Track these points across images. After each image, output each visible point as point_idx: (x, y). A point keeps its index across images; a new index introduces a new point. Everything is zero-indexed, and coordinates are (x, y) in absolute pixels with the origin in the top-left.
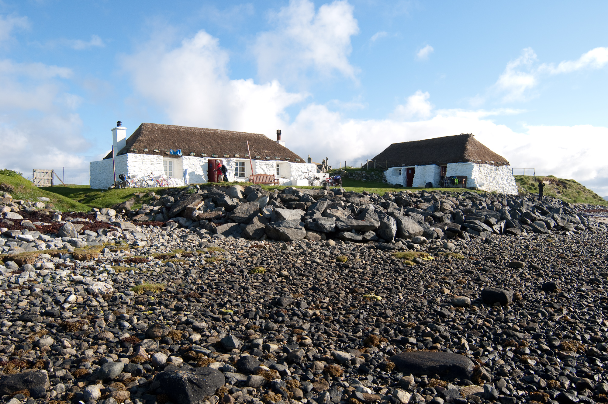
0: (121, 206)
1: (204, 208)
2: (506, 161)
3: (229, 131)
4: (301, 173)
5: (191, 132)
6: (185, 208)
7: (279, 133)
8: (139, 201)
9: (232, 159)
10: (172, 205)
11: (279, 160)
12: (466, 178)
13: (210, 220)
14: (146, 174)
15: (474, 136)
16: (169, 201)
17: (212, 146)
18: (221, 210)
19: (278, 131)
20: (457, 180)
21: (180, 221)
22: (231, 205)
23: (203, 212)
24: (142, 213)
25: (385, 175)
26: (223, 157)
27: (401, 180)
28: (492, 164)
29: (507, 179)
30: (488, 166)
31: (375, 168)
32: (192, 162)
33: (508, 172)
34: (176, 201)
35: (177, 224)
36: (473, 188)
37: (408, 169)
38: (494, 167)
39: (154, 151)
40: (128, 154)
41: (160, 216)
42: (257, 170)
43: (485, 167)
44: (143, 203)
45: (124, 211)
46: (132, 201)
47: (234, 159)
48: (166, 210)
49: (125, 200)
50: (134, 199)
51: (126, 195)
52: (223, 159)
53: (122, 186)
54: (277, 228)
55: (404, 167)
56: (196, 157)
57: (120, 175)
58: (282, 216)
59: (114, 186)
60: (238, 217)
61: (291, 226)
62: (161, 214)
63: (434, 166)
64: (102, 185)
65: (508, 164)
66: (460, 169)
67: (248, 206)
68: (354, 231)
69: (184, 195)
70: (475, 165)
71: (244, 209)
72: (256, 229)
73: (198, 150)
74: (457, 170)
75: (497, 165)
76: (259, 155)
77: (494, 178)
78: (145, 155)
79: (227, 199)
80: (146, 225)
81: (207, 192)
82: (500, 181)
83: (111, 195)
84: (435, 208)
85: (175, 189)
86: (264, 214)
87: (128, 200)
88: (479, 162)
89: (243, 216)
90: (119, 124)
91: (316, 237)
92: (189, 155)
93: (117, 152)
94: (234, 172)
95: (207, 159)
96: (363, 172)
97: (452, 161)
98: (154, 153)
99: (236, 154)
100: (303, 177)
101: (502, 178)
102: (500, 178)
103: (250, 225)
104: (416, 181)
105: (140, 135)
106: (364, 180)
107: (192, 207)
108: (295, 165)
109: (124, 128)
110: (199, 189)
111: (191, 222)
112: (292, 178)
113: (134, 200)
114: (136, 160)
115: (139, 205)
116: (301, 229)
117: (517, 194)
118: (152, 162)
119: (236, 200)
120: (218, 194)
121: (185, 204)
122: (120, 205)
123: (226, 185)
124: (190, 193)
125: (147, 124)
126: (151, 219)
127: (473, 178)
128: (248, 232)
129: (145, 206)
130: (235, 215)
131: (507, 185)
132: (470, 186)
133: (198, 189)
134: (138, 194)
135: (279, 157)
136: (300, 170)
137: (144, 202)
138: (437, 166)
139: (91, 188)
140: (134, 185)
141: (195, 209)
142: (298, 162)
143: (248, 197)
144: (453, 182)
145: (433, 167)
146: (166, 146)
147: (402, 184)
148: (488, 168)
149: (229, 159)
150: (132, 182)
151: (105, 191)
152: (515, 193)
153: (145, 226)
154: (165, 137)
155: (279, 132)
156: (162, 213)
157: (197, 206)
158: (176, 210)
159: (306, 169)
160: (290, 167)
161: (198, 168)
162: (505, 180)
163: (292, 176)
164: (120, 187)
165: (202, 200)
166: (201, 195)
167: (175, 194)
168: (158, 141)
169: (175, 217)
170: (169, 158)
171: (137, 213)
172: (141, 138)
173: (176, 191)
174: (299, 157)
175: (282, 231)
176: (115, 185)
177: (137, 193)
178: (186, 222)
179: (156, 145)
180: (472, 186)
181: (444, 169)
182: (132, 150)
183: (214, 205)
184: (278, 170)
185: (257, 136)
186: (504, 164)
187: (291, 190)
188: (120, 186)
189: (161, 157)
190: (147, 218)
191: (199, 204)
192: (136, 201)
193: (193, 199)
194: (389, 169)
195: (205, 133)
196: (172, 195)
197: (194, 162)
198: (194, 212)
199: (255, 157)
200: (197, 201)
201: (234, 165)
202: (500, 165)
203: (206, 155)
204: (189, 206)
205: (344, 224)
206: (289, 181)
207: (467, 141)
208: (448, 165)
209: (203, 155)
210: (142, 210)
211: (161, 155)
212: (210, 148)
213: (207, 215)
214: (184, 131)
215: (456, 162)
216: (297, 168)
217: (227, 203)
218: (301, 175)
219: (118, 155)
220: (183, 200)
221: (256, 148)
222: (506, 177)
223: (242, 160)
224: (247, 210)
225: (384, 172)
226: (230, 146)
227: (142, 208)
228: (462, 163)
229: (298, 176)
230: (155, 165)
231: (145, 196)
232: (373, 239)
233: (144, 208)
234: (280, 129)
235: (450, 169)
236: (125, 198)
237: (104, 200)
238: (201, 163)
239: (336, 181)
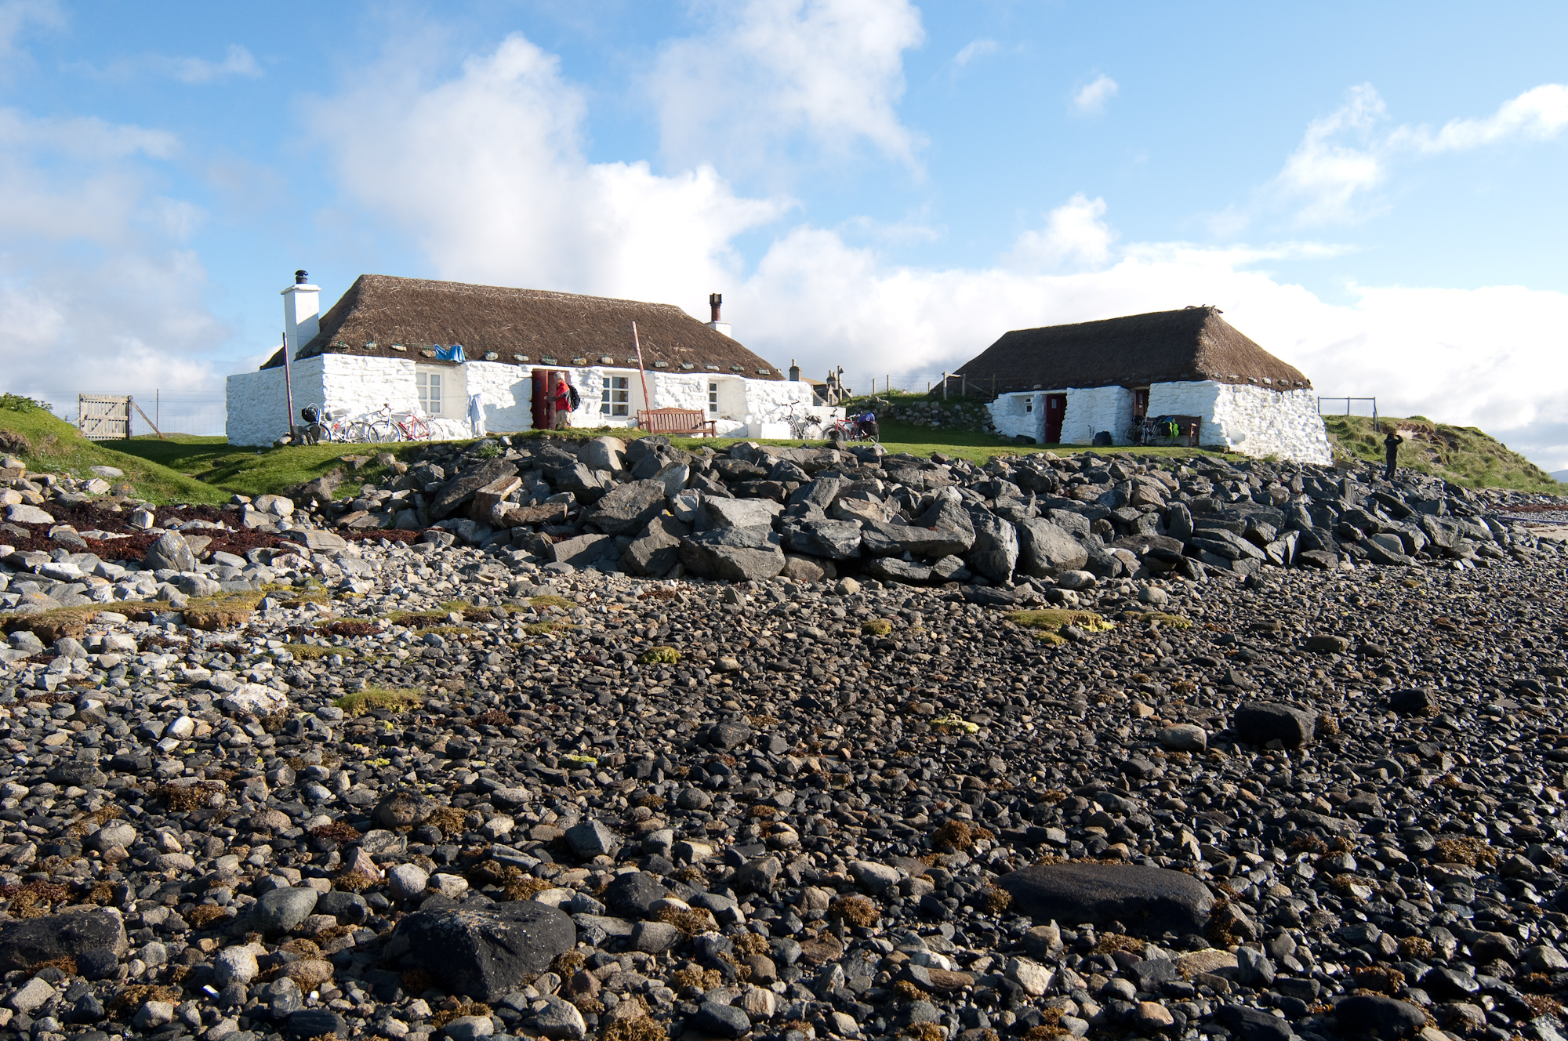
0: (307, 491)
1: (523, 495)
2: (1302, 379)
3: (586, 297)
4: (771, 407)
5: (488, 299)
6: (473, 496)
7: (715, 302)
8: (354, 476)
9: (594, 368)
10: (439, 487)
11: (715, 371)
12: (1198, 420)
13: (537, 526)
14: (371, 407)
15: (1220, 312)
16: (430, 476)
17: (541, 336)
18: (565, 500)
19: (712, 297)
20: (1176, 426)
21: (461, 530)
22: (593, 488)
23: (518, 505)
24: (362, 508)
25: (990, 411)
26: (572, 364)
27: (1031, 424)
28: (1265, 386)
29: (1305, 424)
30: (1257, 390)
31: (963, 393)
32: (490, 376)
33: (1306, 407)
34: (449, 476)
35: (453, 537)
36: (1218, 448)
37: (1049, 398)
38: (1270, 394)
39: (391, 348)
40: (325, 355)
41: (408, 516)
42: (659, 398)
43: (1248, 393)
44: (364, 483)
45: (315, 503)
46: (336, 478)
47: (600, 370)
48: (424, 499)
49: (317, 475)
50: (342, 471)
51: (319, 462)
52: (571, 370)
53: (309, 439)
54: (710, 547)
55: (1039, 393)
56: (500, 365)
57: (303, 411)
58: (724, 517)
59: (289, 439)
60: (611, 518)
61: (747, 542)
62: (410, 511)
63: (1116, 389)
64: (258, 435)
65: (1306, 385)
66: (1182, 397)
67: (637, 491)
68: (907, 555)
69: (469, 462)
70: (1222, 387)
71: (624, 498)
72: (657, 551)
73: (506, 344)
74: (1175, 402)
75: (1279, 388)
76: (664, 360)
77: (1271, 423)
78: (369, 359)
79: (582, 472)
80: (372, 538)
81: (528, 454)
82: (1287, 429)
83: (281, 462)
84: (1117, 500)
85: (446, 446)
86: (676, 511)
87: (325, 475)
88: (1231, 381)
89: (623, 516)
90: (300, 276)
91: (811, 570)
92: (483, 358)
93: (296, 350)
94: (600, 404)
95: (531, 368)
96: (932, 404)
97: (1162, 377)
98: (391, 353)
99: (605, 355)
100: (777, 416)
101: (1291, 423)
102: (1286, 422)
103: (642, 540)
104: (1071, 429)
105: (356, 307)
106: (936, 424)
107: (492, 492)
108: (755, 385)
109: (315, 287)
110: (509, 446)
111: (489, 530)
112: (749, 420)
113: (340, 475)
114: (345, 371)
115: (355, 487)
116: (772, 550)
117: (1329, 464)
118: (387, 377)
119: (603, 476)
120: (558, 458)
121: (473, 486)
122: (304, 487)
123: (578, 438)
124: (486, 457)
125: (373, 278)
126: (385, 524)
127: (1216, 420)
128: (635, 559)
129: (368, 489)
130: (603, 514)
131: (1305, 439)
132: (1208, 443)
133: (505, 447)
134: (352, 458)
135: (715, 364)
136: (770, 399)
137: (368, 480)
138: (1124, 391)
139: (230, 442)
140: (339, 435)
141: (499, 497)
142: (765, 377)
143: (635, 468)
144: (1165, 432)
145: (1113, 391)
146: (422, 336)
147: (1034, 436)
148: (1254, 396)
149: (587, 369)
150: (337, 427)
151: (265, 450)
152: (1324, 461)
153: (369, 541)
154: (421, 312)
155: (716, 300)
156: (414, 507)
157: (503, 489)
158: (449, 500)
159: (787, 395)
160: (744, 389)
161: (506, 393)
162: (1300, 427)
163: (750, 414)
164: (305, 442)
165: (517, 475)
166: (514, 462)
167: (446, 460)
168: (403, 322)
169: (448, 517)
170: (432, 367)
171: (349, 509)
172: (357, 314)
173: (450, 452)
174: (767, 366)
175: (722, 555)
176: (293, 436)
177: (347, 455)
178: (475, 531)
179: (397, 332)
180: (1214, 442)
181: (1142, 397)
182: (336, 344)
183: (547, 488)
184: (713, 397)
185: (658, 310)
186: (1296, 386)
187: (746, 451)
188: (305, 437)
189: (411, 363)
190: (374, 522)
191: (508, 486)
192: (345, 477)
193: (493, 472)
194: (1000, 396)
195: (525, 303)
196: (438, 463)
197: (497, 375)
198: (497, 506)
199: (654, 365)
200: (503, 477)
201: (599, 384)
202: (1288, 388)
203: (526, 358)
204: (483, 490)
205: (884, 539)
206: (742, 425)
207: (1203, 325)
208: (1154, 388)
209: (520, 358)
210: (361, 500)
211: (411, 358)
212: (538, 342)
213: (529, 514)
214: (469, 297)
215: (1174, 381)
216: (762, 393)
217: (580, 482)
218: (772, 412)
219: (299, 357)
220: (470, 474)
221: (656, 342)
222: (1302, 421)
223: (621, 371)
224: (634, 502)
225: (988, 405)
226: (590, 334)
227: (363, 494)
228: (1189, 383)
229: (764, 413)
230: (396, 384)
231: (369, 464)
232: (956, 576)
233: (368, 495)
234: (717, 293)
235: (1157, 397)
236: (317, 468)
237: (263, 474)
238: (514, 380)
239: (863, 428)
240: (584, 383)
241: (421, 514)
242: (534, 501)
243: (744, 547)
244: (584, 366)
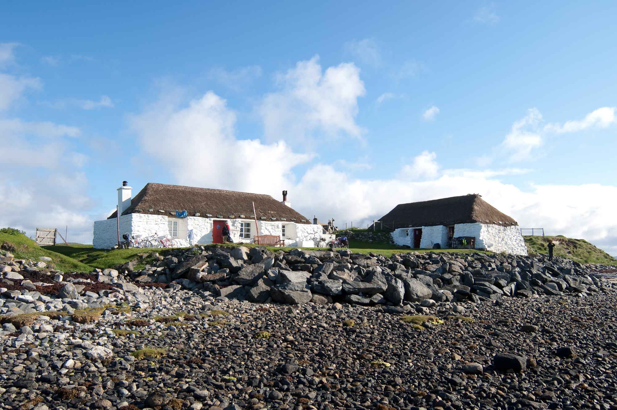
0: (124, 267)
1: (208, 269)
2: (514, 222)
3: (234, 192)
4: (306, 234)
5: (197, 192)
6: (189, 270)
7: (285, 194)
8: (142, 261)
9: (237, 219)
10: (176, 266)
11: (284, 221)
12: (474, 238)
13: (214, 282)
14: (150, 234)
15: (481, 196)
16: (172, 262)
17: (217, 207)
18: (225, 271)
19: (283, 192)
20: (465, 241)
21: (184, 283)
22: (236, 267)
23: (206, 273)
24: (145, 274)
25: (392, 236)
26: (229, 218)
27: (408, 241)
28: (500, 225)
29: (516, 239)
30: (497, 226)
31: (382, 228)
32: (197, 222)
33: (516, 233)
34: (180, 262)
35: (180, 286)
36: (482, 249)
37: (415, 230)
38: (502, 228)
39: (158, 211)
40: (133, 214)
41: (163, 277)
42: (262, 231)
43: (493, 227)
44: (146, 264)
45: (126, 272)
46: (135, 262)
47: (240, 220)
48: (170, 271)
49: (128, 261)
50: (137, 259)
51: (129, 256)
52: (228, 220)
53: (125, 247)
54: (282, 291)
55: (411, 228)
56: (201, 218)
57: (123, 235)
58: (288, 279)
59: (117, 246)
60: (243, 279)
61: (297, 289)
62: (164, 275)
63: (441, 226)
64: (105, 245)
65: (516, 224)
66: (467, 229)
67: (253, 268)
68: (361, 294)
69: (188, 256)
70: (483, 225)
71: (248, 271)
72: (261, 292)
73: (203, 210)
74: (464, 231)
75: (505, 225)
76: (265, 216)
77: (503, 239)
78: (150, 215)
79: (232, 260)
80: (148, 286)
81: (211, 253)
82: (509, 241)
83: (114, 255)
84: (443, 271)
85: (179, 250)
86: (269, 276)
87: (131, 261)
88: (486, 223)
89: (248, 278)
90: (125, 183)
91: (322, 300)
92: (194, 215)
93: (122, 212)
94: (239, 233)
95: (213, 219)
96: (370, 233)
97: (459, 221)
98: (158, 213)
99: (242, 214)
100: (309, 238)
101: (511, 239)
102: (509, 239)
103: (255, 288)
104: (424, 242)
105: (146, 195)
106: (371, 241)
107: (196, 268)
108: (300, 226)
109: (130, 187)
110: (204, 250)
111: (195, 283)
112: (298, 240)
113: (137, 261)
114: (140, 220)
115: (142, 266)
116: (307, 292)
117: (526, 255)
118: (156, 222)
119: (240, 262)
120: (223, 255)
121: (189, 266)
122: (122, 266)
123: (231, 247)
124: (194, 254)
125: (152, 184)
126: (154, 281)
127: (481, 238)
128: (252, 295)
129: (148, 267)
130: (240, 277)
131: (516, 245)
132: (478, 247)
133: (202, 250)
134: (142, 254)
135: (284, 218)
136: (306, 231)
137: (148, 263)
138: (445, 227)
139: (94, 247)
140: (137, 245)
141: (199, 270)
142: (304, 223)
143: (253, 259)
144: (461, 243)
145: (440, 227)
146: (171, 207)
147: (409, 245)
148: (496, 228)
149: (234, 220)
150: (136, 242)
151: (108, 251)
152: (525, 254)
153: (147, 287)
154: (171, 198)
155: (285, 193)
156: (165, 274)
157: (201, 267)
158: (180, 271)
159: (312, 230)
160: (296, 228)
161: (203, 229)
162: (514, 241)
163: (298, 237)
164: (124, 247)
165: (206, 261)
166: (205, 256)
167: (179, 255)
168: (163, 201)
169: (179, 278)
170: (174, 219)
171: (140, 274)
172: (146, 198)
173: (180, 252)
174: (305, 218)
175: (287, 294)
176: (119, 245)
177: (140, 253)
178: (189, 284)
179: (161, 205)
180: (480, 247)
181: (452, 229)
182: (137, 210)
183: (218, 267)
184: (283, 231)
185: (262, 197)
186: (512, 225)
187: (296, 252)
188: (124, 246)
189: (166, 217)
190: (150, 280)
191: (203, 266)
192: (139, 262)
193: (197, 260)
194: (396, 230)
195: (211, 194)
196: (176, 256)
197: (199, 222)
198: (198, 274)
199: (261, 218)
200: (201, 262)
201: (239, 225)
202: (508, 225)
203: (211, 215)
204: (193, 267)
205: (351, 287)
206: (295, 242)
207: (474, 201)
208: (456, 226)
209: (209, 215)
210: (145, 271)
211: (166, 215)
212: (216, 209)
213: (211, 277)
214: (189, 191)
215: (464, 223)
216: (302, 229)
217: (231, 264)
218: (307, 236)
219: (122, 215)
220: (187, 261)
221: (261, 209)
222: (515, 238)
223: (248, 221)
224: (252, 272)
225: (391, 233)
226: (236, 206)
227: (145, 269)
228: (470, 224)
229: (303, 237)
230: (160, 225)
231: (149, 257)
232: (380, 302)
233: (147, 269)
234: (285, 190)
235: (457, 230)
236: (128, 258)
237: (107, 260)
238: (206, 224)
239: (342, 242)
240: (233, 225)
241: (168, 277)
242: (213, 272)
243: (296, 290)
244: (233, 219)
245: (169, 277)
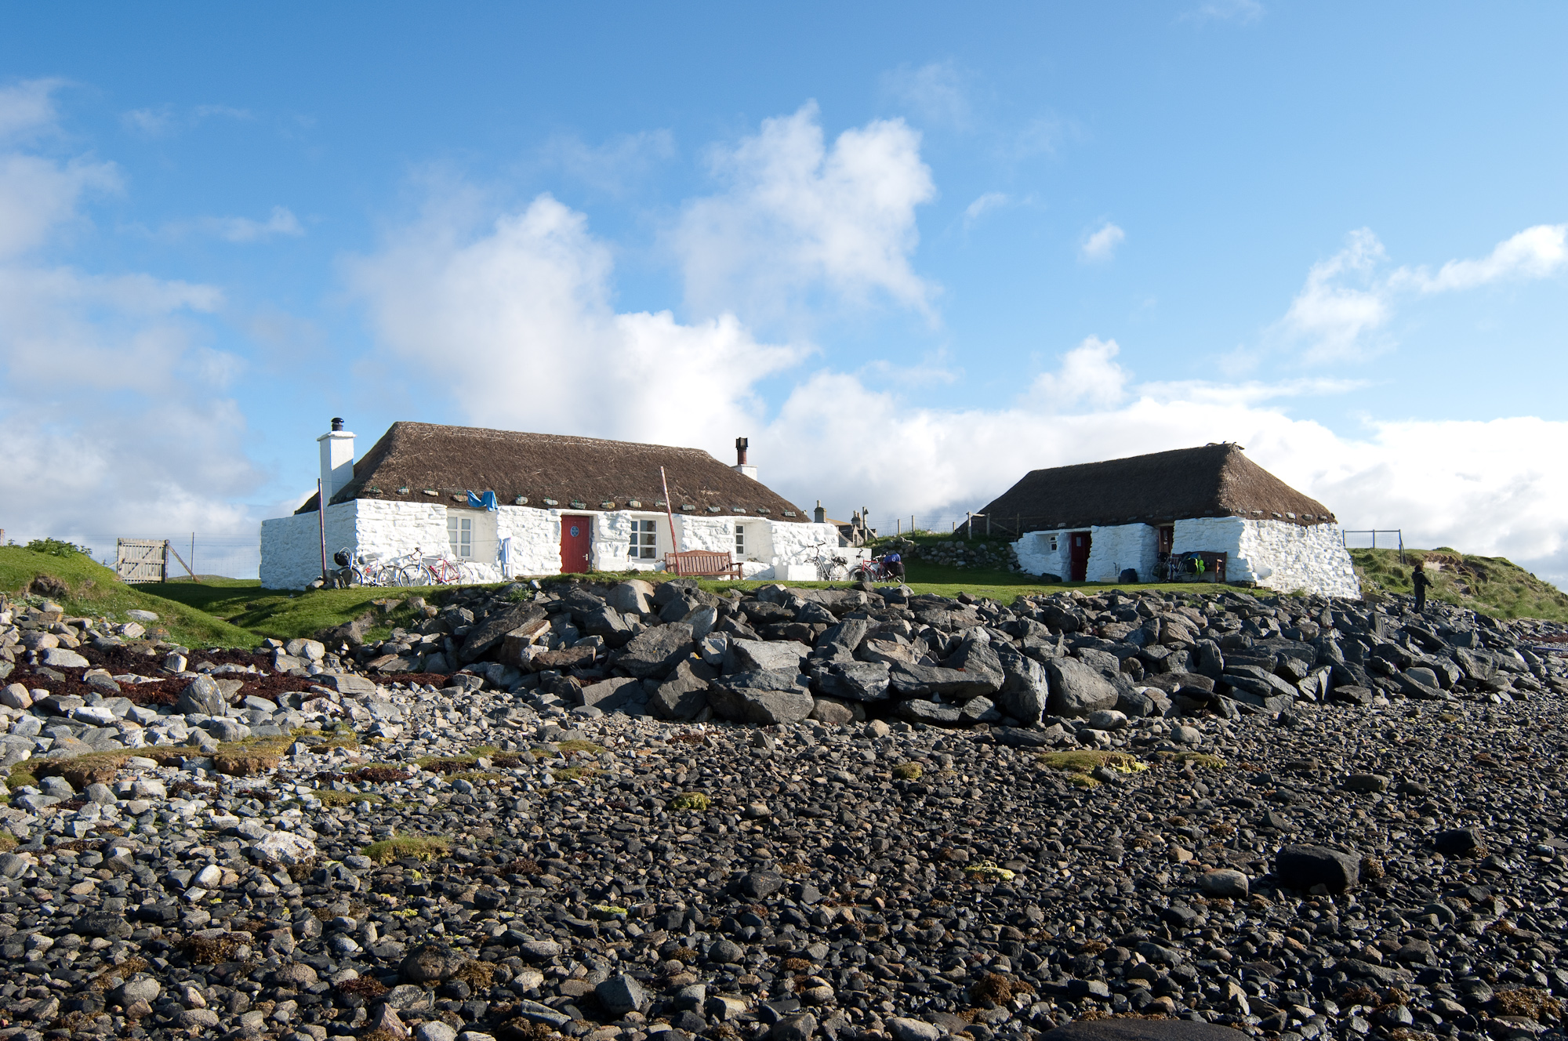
0: (338, 634)
1: (551, 638)
2: (1326, 513)
3: (614, 442)
4: (797, 548)
5: (518, 445)
6: (502, 639)
7: (741, 446)
8: (385, 620)
9: (622, 512)
10: (469, 631)
11: (741, 514)
12: (1224, 556)
13: (566, 670)
14: (402, 551)
15: (1241, 448)
16: (460, 620)
17: (571, 480)
18: (593, 643)
19: (739, 441)
20: (1202, 562)
21: (490, 673)
22: (621, 631)
23: (547, 649)
24: (392, 651)
25: (1015, 550)
26: (600, 508)
27: (1056, 563)
28: (1289, 521)
29: (1331, 558)
30: (1281, 525)
31: (988, 532)
32: (520, 520)
33: (1332, 541)
34: (479, 620)
35: (481, 681)
36: (1245, 584)
37: (1074, 536)
38: (1295, 529)
39: (423, 493)
40: (358, 500)
41: (437, 659)
42: (686, 541)
43: (1273, 528)
44: (394, 627)
45: (346, 647)
46: (366, 622)
47: (628, 514)
48: (453, 643)
49: (348, 619)
50: (373, 614)
51: (350, 606)
52: (600, 514)
53: (340, 583)
54: (739, 690)
55: (1063, 531)
56: (530, 509)
57: (336, 555)
58: (752, 660)
59: (322, 583)
60: (639, 661)
61: (775, 685)
62: (439, 654)
63: (1140, 526)
64: (291, 579)
65: (1331, 519)
66: (1207, 533)
67: (665, 634)
68: (936, 697)
69: (499, 606)
70: (1247, 522)
71: (653, 642)
72: (685, 694)
73: (536, 489)
74: (1199, 538)
75: (1304, 522)
76: (691, 503)
77: (1297, 557)
78: (401, 503)
79: (610, 615)
80: (401, 681)
81: (557, 598)
82: (1314, 563)
83: (313, 605)
84: (1145, 637)
85: (475, 589)
86: (704, 654)
87: (356, 619)
88: (1255, 517)
89: (651, 659)
90: (336, 424)
91: (840, 713)
92: (513, 503)
93: (331, 495)
94: (628, 546)
95: (560, 512)
96: (957, 544)
97: (1186, 513)
98: (422, 497)
99: (633, 499)
100: (803, 558)
101: (1317, 557)
102: (1312, 556)
103: (670, 684)
104: (1096, 567)
105: (390, 453)
106: (961, 563)
107: (521, 635)
108: (780, 526)
109: (350, 434)
110: (538, 590)
111: (517, 674)
112: (775, 562)
113: (370, 618)
114: (378, 516)
115: (385, 631)
116: (801, 692)
117: (1357, 597)
118: (419, 521)
119: (632, 619)
120: (587, 602)
121: (502, 629)
122: (335, 631)
123: (607, 581)
124: (516, 600)
125: (407, 425)
126: (415, 667)
127: (1241, 556)
128: (663, 702)
129: (399, 633)
130: (631, 657)
131: (1332, 573)
132: (1234, 578)
133: (535, 590)
134: (383, 601)
135: (741, 507)
136: (796, 541)
137: (398, 623)
138: (1149, 528)
139: (263, 585)
140: (371, 578)
141: (528, 640)
142: (791, 519)
143: (663, 611)
144: (1192, 568)
145: (1137, 529)
146: (454, 481)
147: (1059, 574)
148: (1279, 531)
149: (615, 513)
150: (368, 571)
151: (298, 594)
152: (1352, 594)
153: (398, 685)
154: (453, 458)
155: (742, 444)
156: (443, 651)
157: (532, 633)
158: (479, 643)
159: (813, 537)
160: (770, 532)
161: (535, 536)
162: (1326, 561)
163: (776, 556)
164: (337, 585)
165: (545, 618)
166: (543, 605)
167: (476, 604)
168: (435, 467)
169: (477, 661)
170: (463, 511)
171: (379, 652)
172: (391, 460)
173: (480, 595)
174: (792, 508)
175: (750, 698)
176: (325, 579)
177: (378, 599)
178: (504, 675)
179: (429, 478)
180: (1240, 577)
181: (1167, 534)
182: (369, 490)
183: (576, 631)
184: (739, 540)
185: (685, 454)
186: (1321, 520)
187: (773, 593)
188: (337, 581)
189: (443, 508)
190: (404, 666)
191: (537, 629)
192: (376, 620)
193: (522, 616)
194: (1025, 535)
195: (555, 448)
196: (469, 606)
197: (527, 520)
198: (526, 650)
199: (681, 508)
200: (532, 621)
201: (627, 527)
202: (1312, 522)
203: (555, 503)
204: (512, 634)
205: (913, 680)
206: (768, 567)
207: (1225, 462)
208: (1178, 525)
209: (550, 502)
210: (391, 644)
211: (443, 503)
212: (567, 486)
213: (558, 658)
214: (500, 443)
215: (1198, 517)
216: (788, 535)
217: (607, 625)
218: (799, 553)
219: (331, 504)
220: (498, 618)
221: (683, 486)
222: (1328, 555)
223: (649, 515)
224: (662, 645)
225: (1013, 544)
226: (618, 478)
227: (393, 638)
228: (1213, 519)
229: (790, 554)
230: (427, 529)
231: (400, 608)
232: (986, 717)
233: (398, 639)
234: (743, 437)
235: (1181, 534)
236: (348, 612)
237: (295, 618)
238: (544, 524)
239: (888, 568)
240: (612, 527)
243: (773, 689)
244: (612, 510)
245: (451, 658)
